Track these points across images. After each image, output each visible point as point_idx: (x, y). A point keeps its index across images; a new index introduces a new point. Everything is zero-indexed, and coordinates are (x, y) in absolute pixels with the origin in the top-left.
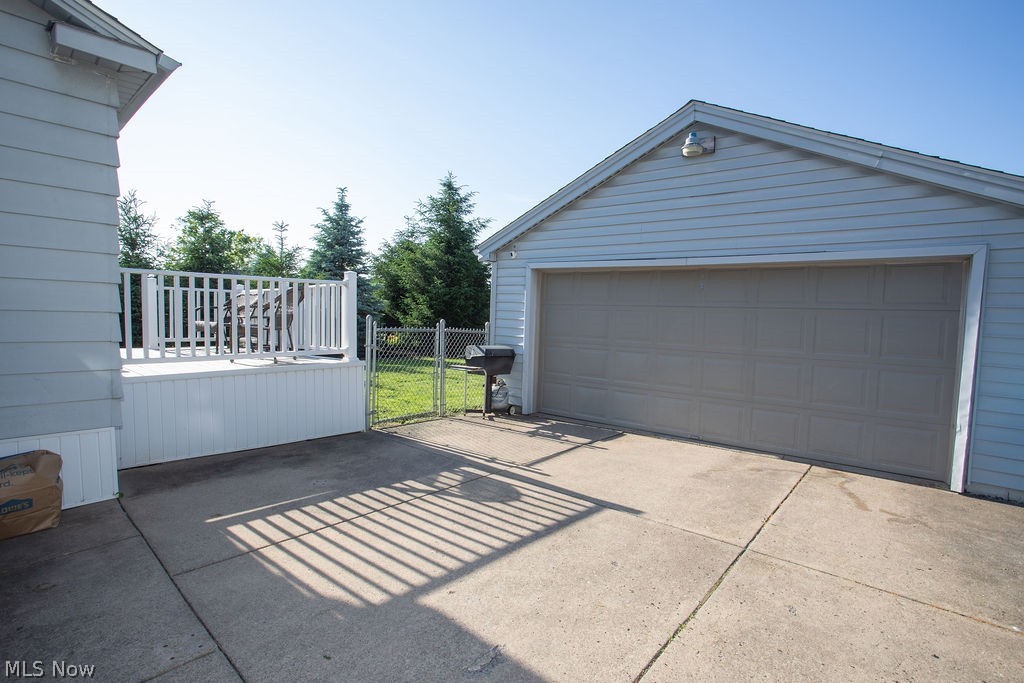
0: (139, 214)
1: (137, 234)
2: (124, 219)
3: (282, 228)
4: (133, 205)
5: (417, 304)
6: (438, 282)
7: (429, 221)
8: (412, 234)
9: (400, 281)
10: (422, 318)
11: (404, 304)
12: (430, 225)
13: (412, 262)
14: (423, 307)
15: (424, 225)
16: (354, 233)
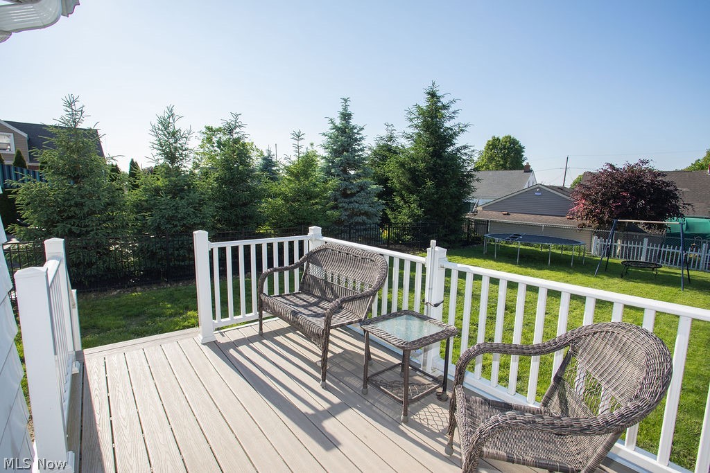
0: (177, 129)
1: (176, 149)
2: (164, 135)
3: (298, 136)
4: (171, 120)
5: (406, 202)
6: (429, 183)
7: (417, 127)
8: (391, 138)
9: (389, 182)
10: (412, 216)
11: (393, 201)
12: (417, 131)
13: (402, 165)
14: (412, 206)
15: (411, 131)
16: (356, 140)
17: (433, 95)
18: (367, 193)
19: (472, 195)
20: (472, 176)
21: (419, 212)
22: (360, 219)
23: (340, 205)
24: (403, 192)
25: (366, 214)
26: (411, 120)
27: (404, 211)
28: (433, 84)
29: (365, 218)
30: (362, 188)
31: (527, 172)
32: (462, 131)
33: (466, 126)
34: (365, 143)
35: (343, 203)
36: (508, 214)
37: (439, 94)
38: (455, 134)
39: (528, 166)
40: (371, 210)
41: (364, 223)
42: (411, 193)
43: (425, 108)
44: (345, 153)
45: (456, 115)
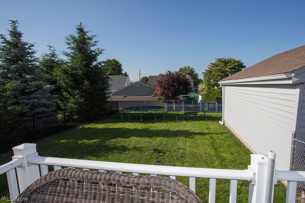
5: (71, 95)
6: (86, 83)
7: (73, 48)
8: (53, 55)
9: (58, 83)
10: (77, 103)
11: (62, 95)
12: (73, 51)
13: (66, 72)
14: (76, 97)
15: (69, 51)
16: (29, 53)
17: (81, 30)
18: (43, 91)
19: (109, 88)
20: (109, 78)
21: (82, 100)
22: (40, 110)
23: (21, 101)
24: (69, 89)
25: (45, 105)
26: (69, 44)
27: (71, 100)
28: (81, 24)
29: (44, 109)
30: (39, 88)
31: (126, 76)
32: (101, 53)
33: (102, 50)
34: (36, 56)
35: (23, 99)
36: (125, 97)
37: (85, 30)
38: (97, 54)
39: (126, 73)
40: (48, 102)
41: (44, 112)
42: (74, 89)
43: (77, 38)
44: (20, 62)
45: (97, 44)
